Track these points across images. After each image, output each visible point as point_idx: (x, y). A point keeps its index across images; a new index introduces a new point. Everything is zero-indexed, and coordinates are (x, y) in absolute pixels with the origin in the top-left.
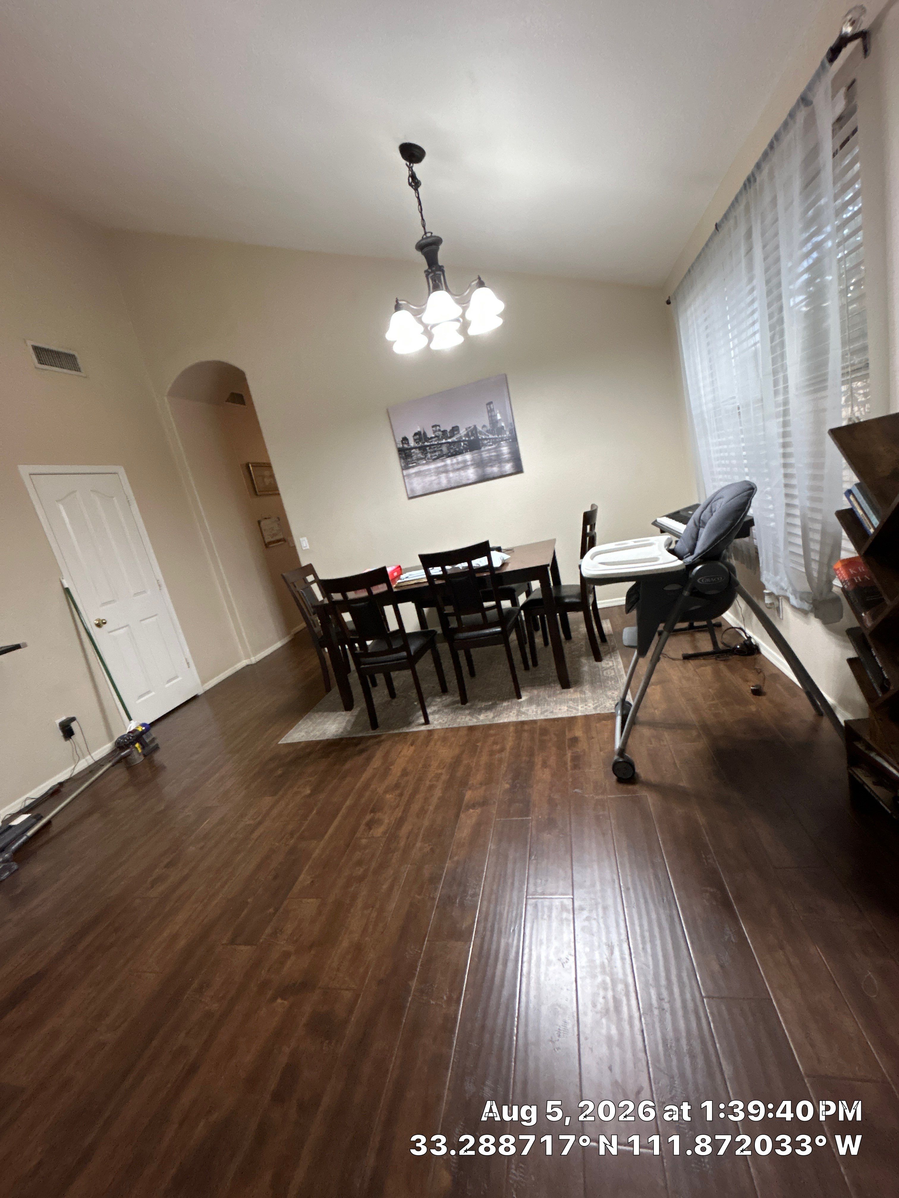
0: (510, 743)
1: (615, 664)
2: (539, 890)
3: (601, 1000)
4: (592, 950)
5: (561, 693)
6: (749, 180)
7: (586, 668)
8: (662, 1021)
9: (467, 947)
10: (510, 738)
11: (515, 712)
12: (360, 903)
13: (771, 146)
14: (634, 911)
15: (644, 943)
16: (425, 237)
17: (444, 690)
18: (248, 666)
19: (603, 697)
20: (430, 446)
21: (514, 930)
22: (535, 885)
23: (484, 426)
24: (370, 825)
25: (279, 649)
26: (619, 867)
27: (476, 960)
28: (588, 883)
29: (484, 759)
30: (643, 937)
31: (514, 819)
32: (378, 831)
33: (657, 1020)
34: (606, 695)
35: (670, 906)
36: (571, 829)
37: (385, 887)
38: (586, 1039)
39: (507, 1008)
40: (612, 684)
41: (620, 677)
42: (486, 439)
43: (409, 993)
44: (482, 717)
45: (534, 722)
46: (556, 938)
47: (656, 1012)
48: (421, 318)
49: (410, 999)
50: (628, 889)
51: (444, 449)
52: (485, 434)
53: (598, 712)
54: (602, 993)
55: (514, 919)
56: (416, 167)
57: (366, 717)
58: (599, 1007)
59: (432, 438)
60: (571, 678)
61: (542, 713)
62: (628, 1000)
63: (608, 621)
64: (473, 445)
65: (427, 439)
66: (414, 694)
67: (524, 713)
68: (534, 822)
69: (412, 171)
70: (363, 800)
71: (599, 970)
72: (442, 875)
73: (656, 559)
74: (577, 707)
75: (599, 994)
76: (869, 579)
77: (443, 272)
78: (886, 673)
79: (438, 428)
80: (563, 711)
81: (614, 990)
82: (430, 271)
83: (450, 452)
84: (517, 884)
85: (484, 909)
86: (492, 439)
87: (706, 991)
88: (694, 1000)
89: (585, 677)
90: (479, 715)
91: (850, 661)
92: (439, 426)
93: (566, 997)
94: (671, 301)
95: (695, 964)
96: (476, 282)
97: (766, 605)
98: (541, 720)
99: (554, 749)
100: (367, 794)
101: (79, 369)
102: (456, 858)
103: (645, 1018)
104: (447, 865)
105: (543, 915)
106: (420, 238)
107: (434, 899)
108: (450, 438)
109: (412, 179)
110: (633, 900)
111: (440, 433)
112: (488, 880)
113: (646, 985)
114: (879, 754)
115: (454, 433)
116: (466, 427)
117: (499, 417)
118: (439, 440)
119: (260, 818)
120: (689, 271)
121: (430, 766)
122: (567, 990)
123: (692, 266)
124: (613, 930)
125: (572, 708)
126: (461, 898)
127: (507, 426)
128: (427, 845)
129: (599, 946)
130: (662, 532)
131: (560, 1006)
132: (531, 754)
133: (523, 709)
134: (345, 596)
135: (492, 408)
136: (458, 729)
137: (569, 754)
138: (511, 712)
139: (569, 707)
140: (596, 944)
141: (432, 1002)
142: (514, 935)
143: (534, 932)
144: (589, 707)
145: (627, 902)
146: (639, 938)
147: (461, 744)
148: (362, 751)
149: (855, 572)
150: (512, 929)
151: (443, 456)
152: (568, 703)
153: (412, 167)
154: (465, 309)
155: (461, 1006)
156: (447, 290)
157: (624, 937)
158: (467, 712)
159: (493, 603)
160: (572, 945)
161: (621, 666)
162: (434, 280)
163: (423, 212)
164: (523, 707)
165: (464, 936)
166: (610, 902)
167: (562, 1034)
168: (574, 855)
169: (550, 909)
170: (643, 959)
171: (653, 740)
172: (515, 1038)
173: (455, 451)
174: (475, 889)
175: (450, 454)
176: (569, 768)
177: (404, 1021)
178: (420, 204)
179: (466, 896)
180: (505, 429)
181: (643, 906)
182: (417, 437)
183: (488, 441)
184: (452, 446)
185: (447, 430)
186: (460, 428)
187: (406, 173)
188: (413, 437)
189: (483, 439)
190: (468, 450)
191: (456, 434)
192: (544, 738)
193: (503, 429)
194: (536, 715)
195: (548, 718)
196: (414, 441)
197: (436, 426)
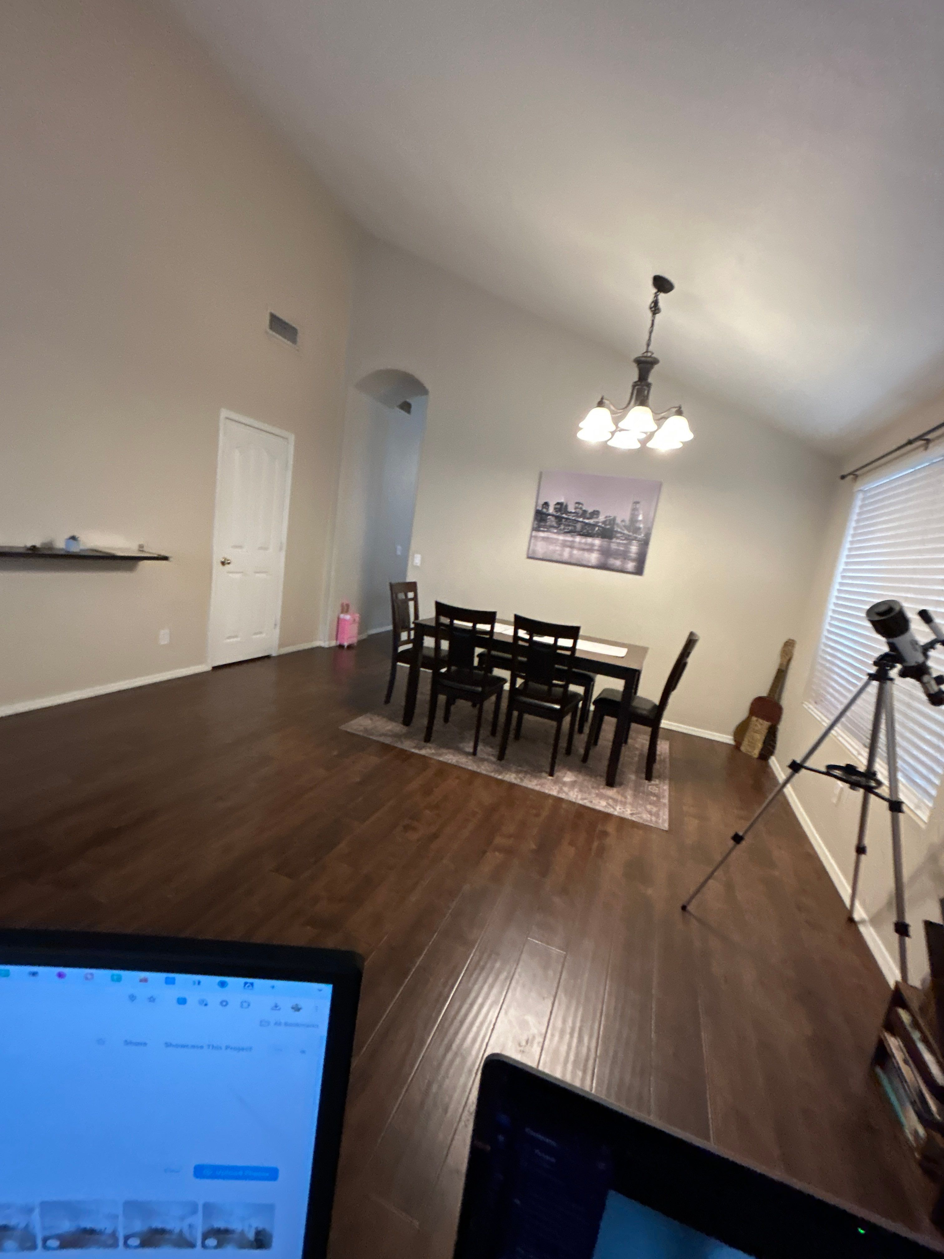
0: (545, 813)
1: (661, 787)
5: (604, 789)
10: (547, 809)
11: (557, 788)
12: (386, 885)
16: (645, 354)
18: (320, 647)
19: (642, 808)
20: (567, 519)
23: (623, 521)
24: (407, 828)
29: (519, 816)
31: (534, 875)
32: (413, 836)
34: (645, 808)
40: (653, 800)
41: (663, 797)
42: (621, 533)
43: (414, 966)
44: (526, 779)
45: (572, 803)
47: (609, 1061)
48: (618, 420)
51: (579, 526)
52: (621, 528)
53: (634, 818)
59: (571, 513)
60: (617, 779)
61: (582, 799)
64: (607, 533)
65: (566, 512)
67: (566, 792)
68: (549, 885)
69: (657, 297)
70: (405, 806)
72: (460, 891)
74: (615, 807)
77: (650, 388)
79: (580, 506)
80: (600, 805)
82: (639, 383)
83: (581, 531)
86: (626, 534)
90: (524, 777)
92: (582, 504)
94: (846, 479)
96: (676, 411)
98: (580, 804)
99: (584, 833)
100: (409, 803)
101: (296, 342)
102: (474, 885)
104: (465, 887)
106: (641, 354)
107: (449, 908)
108: (588, 519)
109: (654, 305)
111: (580, 512)
115: (593, 516)
116: (606, 515)
117: (640, 518)
118: (578, 517)
121: (469, 802)
122: (542, 1016)
127: (644, 528)
128: (452, 864)
132: (562, 830)
133: (566, 789)
134: (452, 623)
135: (638, 507)
138: (553, 786)
139: (608, 804)
144: (627, 811)
147: (501, 795)
151: (575, 533)
152: (608, 799)
153: (658, 295)
154: (658, 427)
156: (647, 406)
161: (667, 788)
162: (638, 394)
163: (653, 335)
164: (565, 787)
167: (529, 1044)
173: (588, 531)
175: (581, 533)
178: (652, 326)
180: (642, 530)
182: (558, 506)
183: (622, 535)
184: (586, 527)
185: (588, 511)
186: (601, 514)
187: (651, 299)
188: (556, 504)
189: (617, 532)
190: (600, 536)
191: (595, 518)
192: (577, 820)
193: (640, 530)
194: (575, 798)
195: (586, 805)
196: (554, 509)
197: (579, 504)
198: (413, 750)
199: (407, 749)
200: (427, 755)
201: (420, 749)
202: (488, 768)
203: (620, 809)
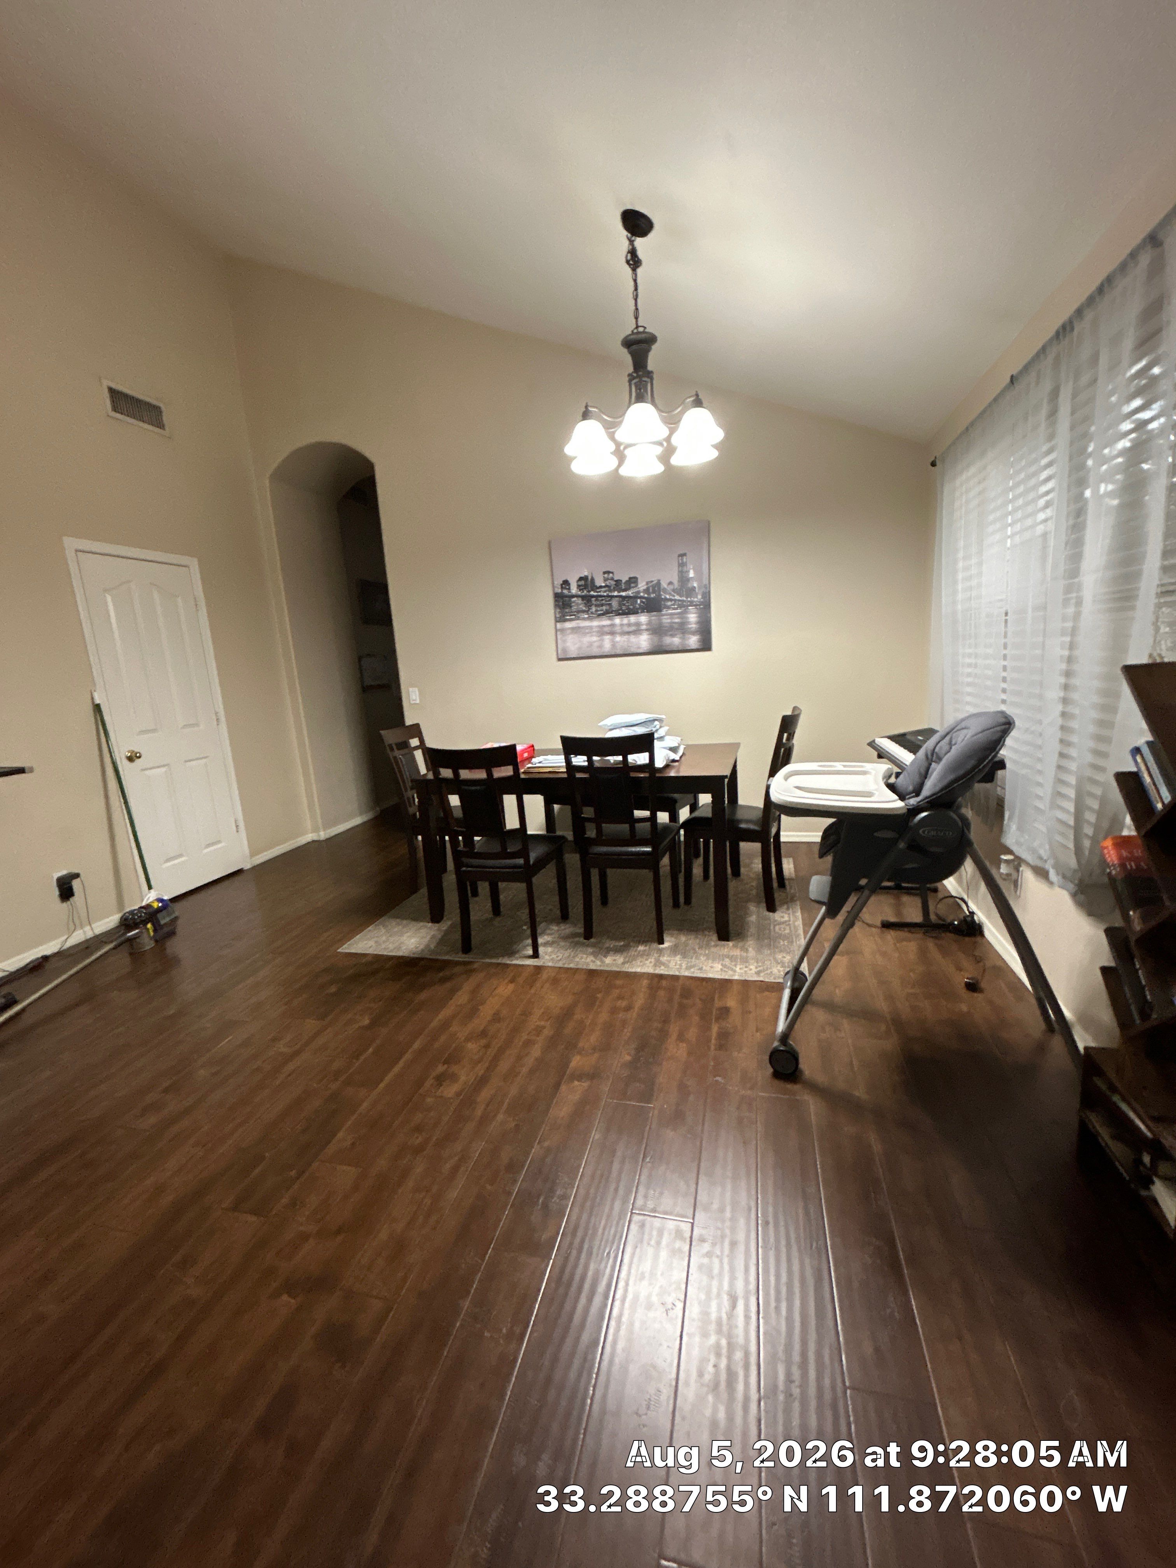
0: (640, 1001)
1: (792, 919)
2: (650, 1204)
3: (710, 1369)
4: (709, 1298)
5: (716, 946)
6: (1064, 327)
7: (753, 918)
8: (787, 1410)
9: (543, 1266)
10: (641, 995)
11: (653, 960)
12: (410, 1183)
13: (1100, 290)
14: (772, 1254)
15: (778, 1300)
16: (635, 331)
17: (565, 917)
18: (314, 841)
19: (770, 960)
20: (596, 597)
21: (609, 1253)
22: (646, 1197)
23: (670, 583)
25: (357, 826)
26: (759, 1191)
27: (553, 1285)
28: (715, 1206)
29: (604, 1016)
30: (778, 1292)
31: (632, 1103)
32: (450, 1091)
33: (780, 1408)
34: (775, 959)
35: (820, 1256)
36: (702, 1131)
37: (448, 1166)
38: (683, 1418)
39: (585, 1359)
40: (784, 945)
41: (796, 938)
42: (671, 600)
43: (459, 1316)
44: (608, 960)
45: (675, 978)
46: (662, 1274)
47: (781, 1397)
48: (614, 433)
49: (458, 1325)
50: (767, 1223)
51: (615, 603)
52: (670, 594)
53: (761, 979)
54: (713, 1359)
55: (611, 1238)
56: (639, 242)
57: (457, 936)
58: (707, 1377)
59: (601, 587)
60: (732, 927)
61: (687, 968)
62: (747, 1376)
63: (791, 860)
64: (653, 605)
65: (595, 588)
66: (524, 914)
67: (663, 964)
68: (656, 1112)
69: (633, 246)
70: (437, 1045)
71: (713, 1327)
72: (525, 1162)
73: (869, 794)
74: (734, 968)
75: (709, 1360)
76: (1145, 867)
77: (652, 379)
78: (1151, 994)
79: (611, 575)
80: (716, 970)
81: (729, 1358)
82: (635, 375)
83: (621, 609)
84: (621, 1192)
85: (574, 1217)
86: (679, 600)
87: (850, 1378)
88: (833, 1388)
89: (751, 930)
90: (605, 957)
91: (1105, 970)
92: (612, 573)
93: (666, 1357)
94: (938, 463)
95: (841, 1339)
96: (692, 399)
97: (1001, 874)
98: (685, 977)
99: (697, 1018)
100: (443, 1038)
101: (163, 426)
102: (546, 1144)
103: (765, 1403)
104: (533, 1150)
105: (650, 1239)
106: (630, 332)
107: (509, 1194)
108: (624, 590)
109: (632, 256)
110: (772, 1240)
111: (613, 582)
112: (586, 1180)
113: (773, 1359)
114: (1124, 1099)
115: (630, 585)
116: (646, 581)
117: (692, 574)
118: (610, 591)
119: (297, 1047)
120: (967, 429)
121: (530, 1014)
122: (668, 1347)
123: (972, 424)
124: (740, 1275)
125: (728, 968)
126: (545, 1198)
127: (700, 588)
128: (511, 1120)
129: (719, 1295)
130: (880, 756)
131: (654, 1367)
132: (666, 1021)
133: (664, 959)
134: (456, 774)
135: (685, 560)
136: (576, 971)
137: (715, 1029)
138: (647, 960)
139: (724, 966)
140: (715, 1290)
141: (487, 1334)
142: (609, 1259)
143: (635, 1260)
144: (751, 970)
145: (763, 1240)
146: (772, 1292)
147: (576, 992)
148: (444, 980)
149: (1129, 855)
150: (607, 1251)
151: (612, 613)
152: (723, 960)
153: (633, 242)
154: (672, 432)
155: (525, 1345)
156: (653, 403)
157: (752, 1287)
158: (590, 950)
159: (646, 813)
160: (684, 1286)
161: (799, 923)
162: (638, 388)
163: (639, 300)
164: (664, 956)
165: (542, 1250)
166: (741, 1236)
167: (652, 1407)
168: (702, 1165)
169: (661, 1232)
170: (773, 1322)
171: (827, 1029)
172: (589, 1401)
173: (628, 608)
174: (566, 1189)
175: (620, 611)
176: (713, 1047)
177: (445, 1353)
178: (636, 289)
179: (552, 1198)
180: (697, 591)
181: (784, 1250)
182: (582, 583)
183: (673, 602)
184: (625, 602)
185: (622, 580)
186: (639, 581)
187: (624, 247)
188: (577, 581)
189: (666, 600)
190: (645, 611)
191: (633, 587)
192: (685, 1001)
193: (694, 590)
194: (679, 970)
195: (695, 975)
196: (577, 588)
197: (608, 572)
202: (558, 956)
203: (740, 969)
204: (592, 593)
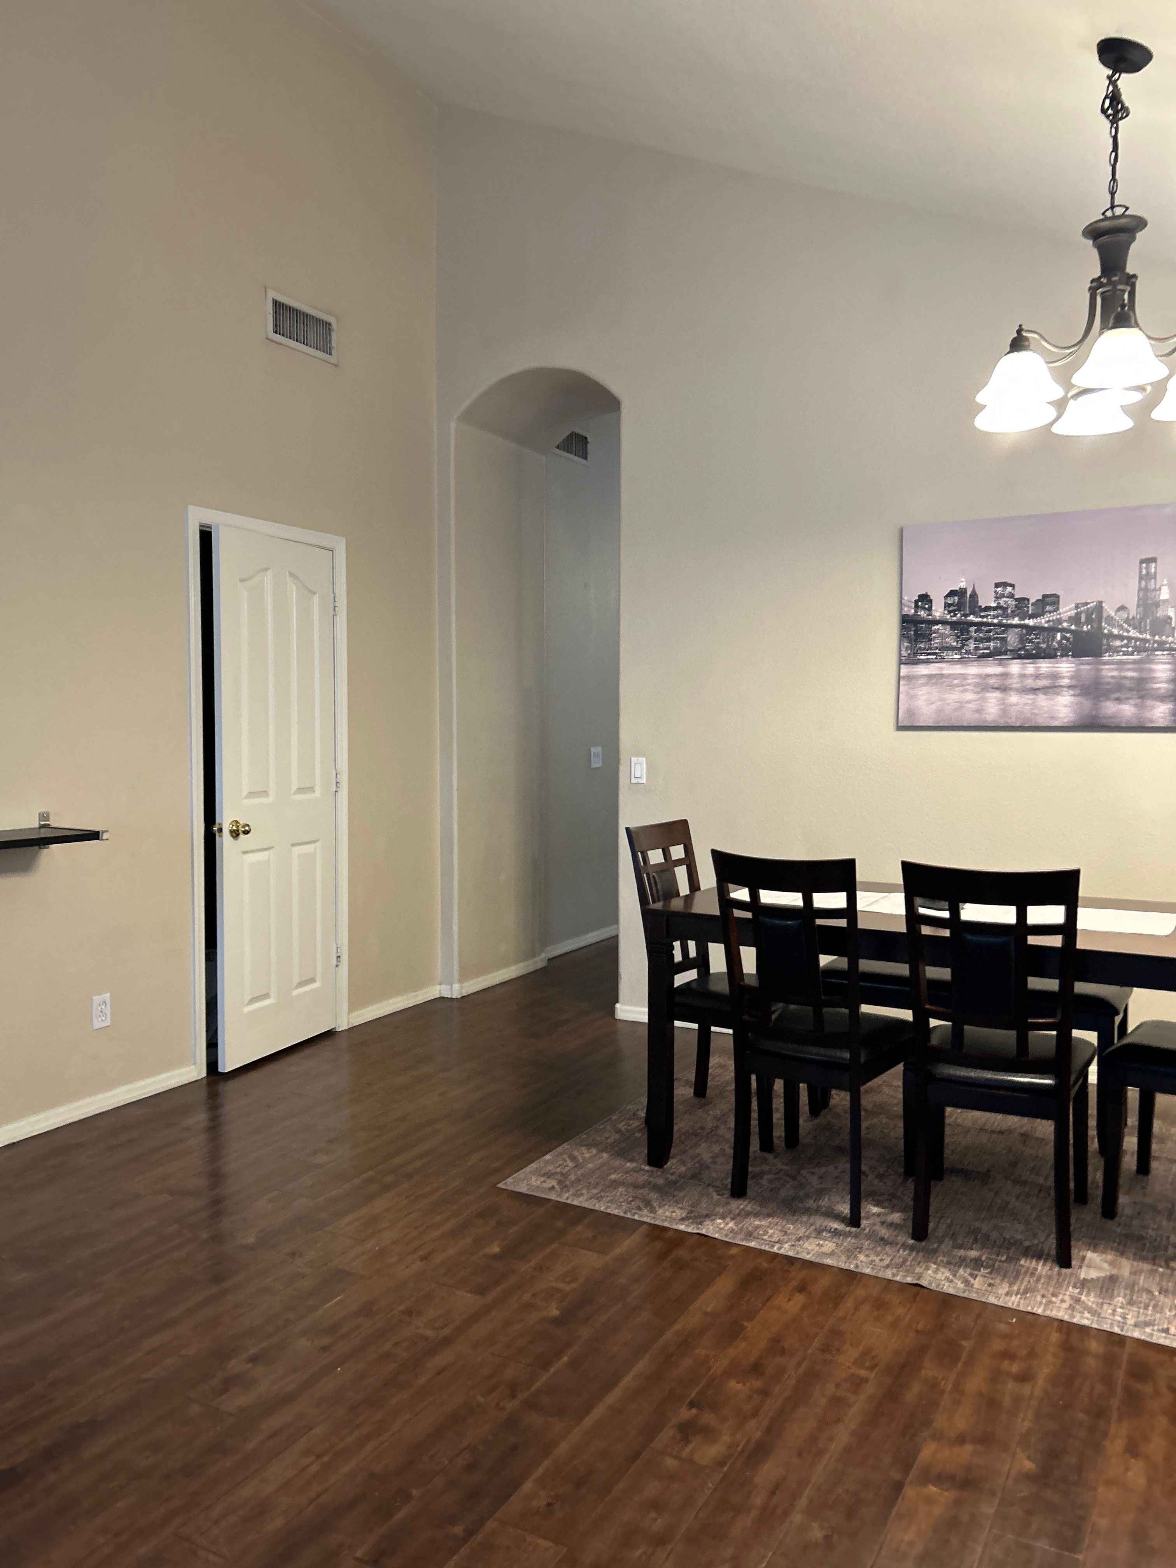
0: (1046, 1369)
10: (1049, 1358)
11: (1067, 1298)
16: (1109, 213)
18: (442, 999)
20: (979, 625)
23: (1122, 608)
29: (975, 1384)
32: (705, 1454)
42: (1121, 638)
45: (1115, 1340)
48: (1067, 373)
51: (1012, 638)
52: (1121, 627)
59: (989, 608)
61: (1141, 1325)
64: (1086, 644)
65: (976, 609)
67: (1090, 1308)
69: (1115, 85)
70: (677, 1372)
77: (1133, 286)
79: (1009, 589)
82: (1105, 278)
83: (1020, 649)
86: (1137, 639)
92: (1013, 586)
98: (1138, 1341)
100: (687, 1362)
101: (331, 349)
106: (1099, 215)
108: (1032, 616)
109: (1111, 102)
111: (1012, 603)
115: (1044, 608)
116: (1077, 601)
117: (1165, 594)
118: (1007, 616)
119: (446, 1332)
121: (838, 1351)
128: (815, 1525)
132: (1100, 1413)
133: (1090, 1299)
135: (1153, 570)
136: (916, 1290)
138: (1053, 1295)
147: (920, 1327)
151: (1006, 654)
153: (1116, 80)
156: (1137, 327)
162: (1107, 306)
164: (1088, 1295)
173: (1037, 647)
175: (1022, 652)
178: (1115, 147)
180: (1173, 624)
182: (955, 600)
183: (1125, 641)
184: (1033, 636)
185: (1028, 600)
186: (1062, 601)
187: (1102, 88)
188: (946, 597)
189: (1111, 636)
190: (1070, 653)
191: (1050, 612)
192: (1139, 1386)
193: (1170, 624)
194: (1122, 1326)
195: (1154, 1340)
196: (945, 607)
197: (1005, 585)
198: (682, 1227)
199: (666, 1224)
200: (717, 1236)
201: (700, 1219)
202: (877, 1259)
204: (972, 618)
